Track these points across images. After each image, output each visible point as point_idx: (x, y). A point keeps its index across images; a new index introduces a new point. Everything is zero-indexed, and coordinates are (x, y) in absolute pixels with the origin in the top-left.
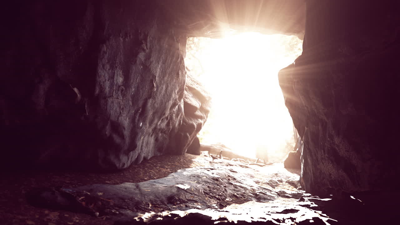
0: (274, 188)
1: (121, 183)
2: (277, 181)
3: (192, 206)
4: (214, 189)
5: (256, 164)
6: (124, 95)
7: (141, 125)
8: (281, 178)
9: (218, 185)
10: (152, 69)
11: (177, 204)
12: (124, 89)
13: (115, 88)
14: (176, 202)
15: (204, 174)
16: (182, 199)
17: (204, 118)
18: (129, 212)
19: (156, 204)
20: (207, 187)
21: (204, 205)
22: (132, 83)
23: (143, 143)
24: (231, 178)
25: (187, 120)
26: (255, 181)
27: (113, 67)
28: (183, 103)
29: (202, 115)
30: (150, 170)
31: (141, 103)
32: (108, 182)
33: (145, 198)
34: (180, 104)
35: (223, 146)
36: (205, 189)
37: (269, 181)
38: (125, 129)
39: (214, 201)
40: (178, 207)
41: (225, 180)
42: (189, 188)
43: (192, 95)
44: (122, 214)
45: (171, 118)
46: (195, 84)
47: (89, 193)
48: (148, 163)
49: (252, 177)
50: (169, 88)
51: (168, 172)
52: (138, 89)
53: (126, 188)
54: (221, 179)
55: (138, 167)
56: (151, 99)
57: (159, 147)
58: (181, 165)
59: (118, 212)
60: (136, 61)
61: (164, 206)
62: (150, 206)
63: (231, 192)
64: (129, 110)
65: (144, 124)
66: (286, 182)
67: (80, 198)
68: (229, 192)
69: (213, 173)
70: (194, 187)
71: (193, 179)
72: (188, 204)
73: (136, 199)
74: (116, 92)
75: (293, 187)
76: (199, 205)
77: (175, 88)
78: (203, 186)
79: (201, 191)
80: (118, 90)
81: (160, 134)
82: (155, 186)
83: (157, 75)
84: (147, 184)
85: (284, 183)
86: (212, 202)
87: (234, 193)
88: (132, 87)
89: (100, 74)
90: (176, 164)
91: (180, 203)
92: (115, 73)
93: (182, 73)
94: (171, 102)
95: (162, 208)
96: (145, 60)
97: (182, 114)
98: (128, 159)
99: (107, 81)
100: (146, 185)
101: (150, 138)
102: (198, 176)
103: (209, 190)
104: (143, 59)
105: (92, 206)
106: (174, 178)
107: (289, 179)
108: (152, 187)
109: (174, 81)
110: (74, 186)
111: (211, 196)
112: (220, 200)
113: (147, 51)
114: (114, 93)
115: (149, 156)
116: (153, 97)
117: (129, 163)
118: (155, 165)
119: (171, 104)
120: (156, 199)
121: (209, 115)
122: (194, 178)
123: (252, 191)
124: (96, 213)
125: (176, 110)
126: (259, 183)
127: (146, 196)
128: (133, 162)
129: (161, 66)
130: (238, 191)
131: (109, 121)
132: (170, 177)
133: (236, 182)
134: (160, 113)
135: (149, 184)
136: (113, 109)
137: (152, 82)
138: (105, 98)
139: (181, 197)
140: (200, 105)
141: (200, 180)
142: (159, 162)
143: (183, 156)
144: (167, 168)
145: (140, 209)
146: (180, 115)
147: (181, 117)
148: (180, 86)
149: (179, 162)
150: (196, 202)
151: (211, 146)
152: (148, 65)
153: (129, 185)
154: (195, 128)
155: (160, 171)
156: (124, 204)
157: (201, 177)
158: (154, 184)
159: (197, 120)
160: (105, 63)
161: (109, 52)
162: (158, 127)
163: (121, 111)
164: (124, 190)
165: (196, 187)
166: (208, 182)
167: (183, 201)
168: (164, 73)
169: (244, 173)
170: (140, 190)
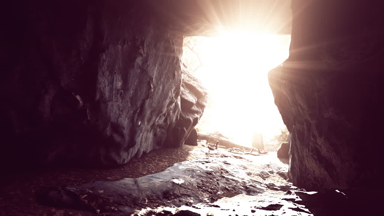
0: (265, 180)
1: (122, 179)
2: (269, 172)
3: (185, 201)
4: (207, 182)
5: (251, 153)
6: (123, 98)
7: (139, 124)
8: (273, 169)
9: (211, 179)
10: (149, 73)
11: (172, 199)
12: (123, 92)
13: (114, 93)
14: (170, 197)
15: (198, 168)
16: (177, 194)
17: (200, 113)
18: (127, 209)
19: (152, 200)
20: (200, 181)
21: (196, 199)
22: (130, 86)
23: (142, 138)
24: (224, 171)
25: (184, 116)
26: (247, 172)
27: (112, 73)
28: (180, 100)
29: (198, 110)
30: (149, 164)
31: (139, 104)
32: (109, 178)
33: (142, 194)
34: (177, 101)
35: (220, 135)
36: (198, 183)
37: (261, 173)
38: (124, 129)
39: (206, 195)
40: (173, 202)
41: (218, 174)
42: (183, 182)
43: (189, 91)
44: (121, 211)
45: (169, 114)
46: (192, 81)
47: (91, 192)
48: (147, 157)
49: (245, 168)
50: (166, 88)
51: (166, 165)
52: (136, 91)
53: (125, 185)
54: (214, 173)
55: (137, 162)
56: (148, 100)
57: (158, 141)
58: (178, 158)
59: (116, 209)
60: (134, 66)
61: (159, 201)
62: (147, 201)
63: (223, 185)
64: (128, 111)
65: (143, 122)
66: (277, 173)
67: (83, 196)
68: (221, 185)
69: (207, 167)
70: (188, 181)
71: (187, 173)
72: (181, 199)
73: (134, 195)
74: (115, 96)
75: (283, 179)
76: (192, 200)
77: (172, 88)
78: (197, 180)
79: (195, 185)
80: (117, 94)
81: (159, 130)
82: (152, 181)
83: (154, 77)
84: (144, 179)
85: (275, 174)
86: (204, 195)
87: (226, 186)
88: (131, 90)
89: (100, 81)
90: (173, 157)
91: (174, 198)
92: (114, 79)
93: (178, 73)
94: (168, 101)
95: (158, 203)
96: (143, 64)
97: (179, 110)
98: (128, 155)
99: (107, 87)
100: (144, 181)
101: (149, 133)
102: (193, 171)
103: (203, 184)
104: (140, 63)
105: (93, 204)
106: (170, 173)
107: (279, 170)
108: (149, 182)
109: (171, 81)
110: (78, 183)
111: (204, 190)
112: (213, 194)
113: (144, 55)
114: (114, 96)
115: (148, 150)
116: (151, 97)
117: (129, 158)
118: (153, 158)
119: (168, 102)
120: (152, 194)
121: (205, 110)
122: (189, 172)
123: (243, 183)
124: (97, 210)
125: (173, 107)
126: (251, 174)
127: (143, 192)
128: (133, 157)
129: (158, 68)
130: (230, 184)
131: (109, 123)
132: (166, 172)
133: (228, 175)
134: (157, 111)
135: (147, 179)
136: (113, 112)
137: (149, 83)
138: (105, 102)
139: (175, 192)
140: (197, 100)
141: (194, 174)
142: (157, 155)
143: (181, 147)
144: (165, 162)
145: (137, 205)
146: (177, 111)
147: (178, 113)
148: (176, 85)
149: (177, 155)
150: (189, 196)
151: (209, 136)
152: (145, 68)
153: (128, 181)
154: (191, 123)
155: (158, 164)
156: (122, 201)
157: (195, 171)
158: (152, 179)
159: (194, 115)
160: (105, 70)
161: (108, 59)
162: (157, 124)
163: (120, 113)
164: (123, 186)
165: (190, 182)
166: (202, 176)
167: (177, 195)
168: (160, 74)
169: (237, 165)
170: (138, 186)
